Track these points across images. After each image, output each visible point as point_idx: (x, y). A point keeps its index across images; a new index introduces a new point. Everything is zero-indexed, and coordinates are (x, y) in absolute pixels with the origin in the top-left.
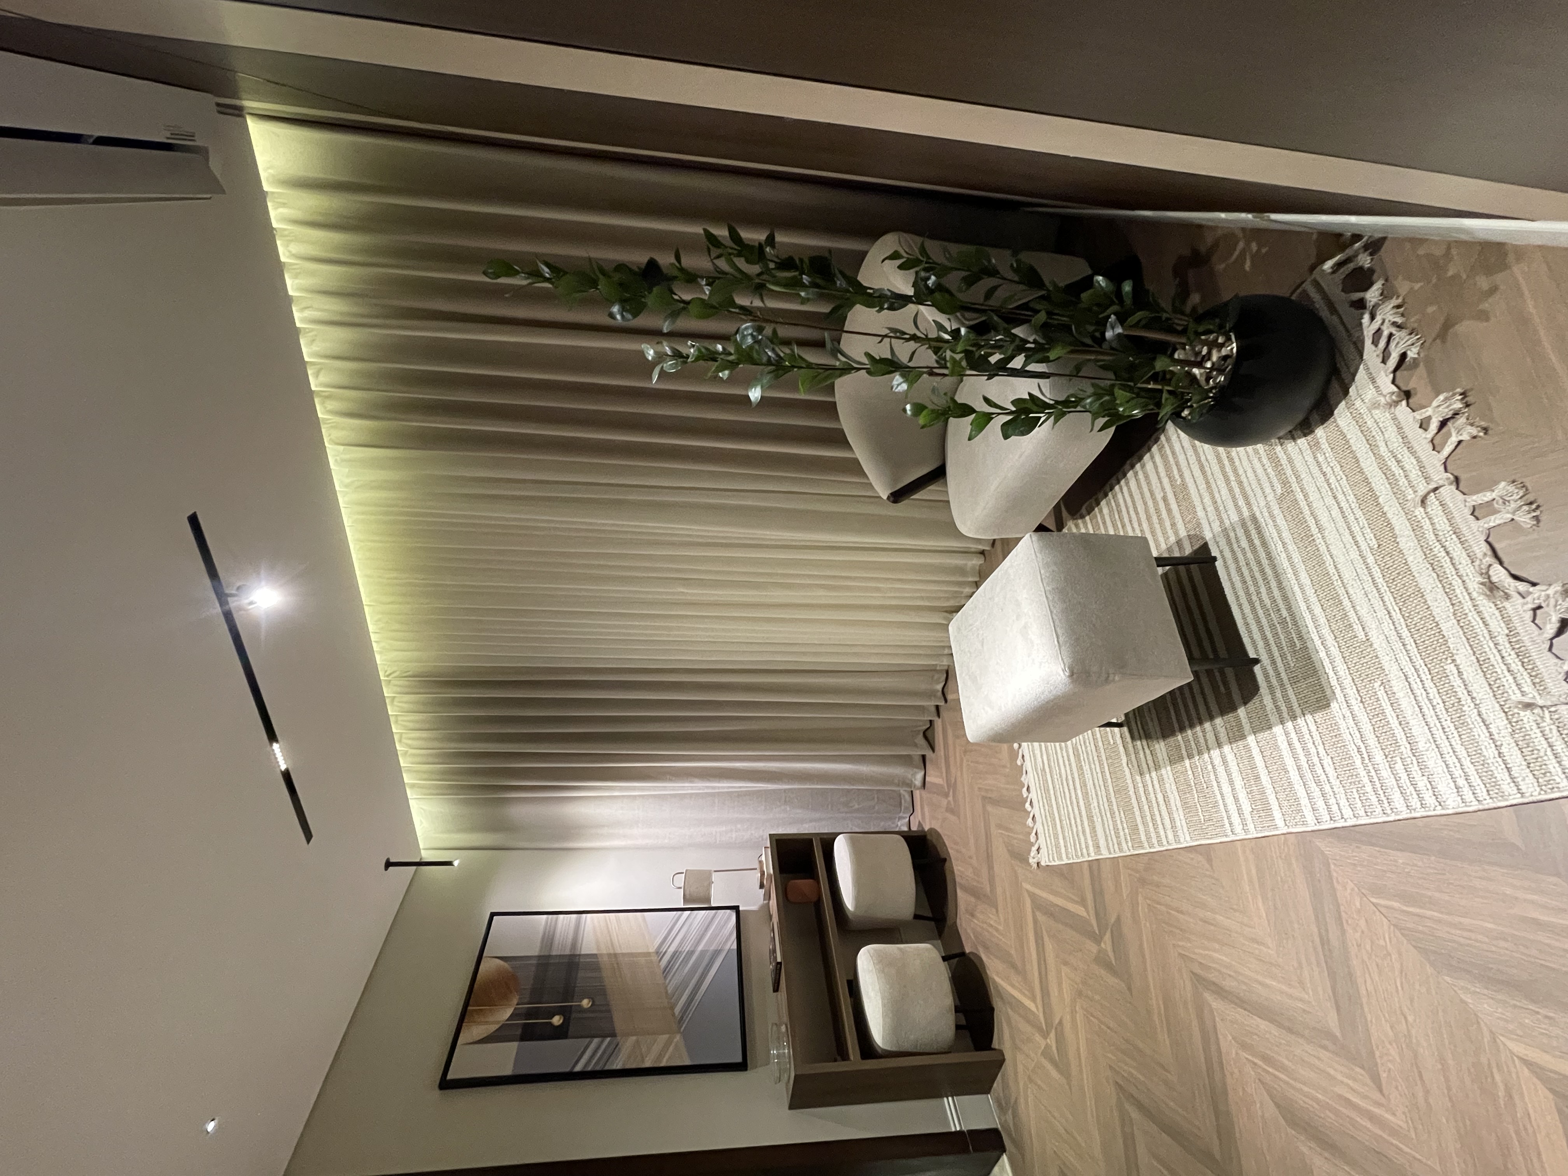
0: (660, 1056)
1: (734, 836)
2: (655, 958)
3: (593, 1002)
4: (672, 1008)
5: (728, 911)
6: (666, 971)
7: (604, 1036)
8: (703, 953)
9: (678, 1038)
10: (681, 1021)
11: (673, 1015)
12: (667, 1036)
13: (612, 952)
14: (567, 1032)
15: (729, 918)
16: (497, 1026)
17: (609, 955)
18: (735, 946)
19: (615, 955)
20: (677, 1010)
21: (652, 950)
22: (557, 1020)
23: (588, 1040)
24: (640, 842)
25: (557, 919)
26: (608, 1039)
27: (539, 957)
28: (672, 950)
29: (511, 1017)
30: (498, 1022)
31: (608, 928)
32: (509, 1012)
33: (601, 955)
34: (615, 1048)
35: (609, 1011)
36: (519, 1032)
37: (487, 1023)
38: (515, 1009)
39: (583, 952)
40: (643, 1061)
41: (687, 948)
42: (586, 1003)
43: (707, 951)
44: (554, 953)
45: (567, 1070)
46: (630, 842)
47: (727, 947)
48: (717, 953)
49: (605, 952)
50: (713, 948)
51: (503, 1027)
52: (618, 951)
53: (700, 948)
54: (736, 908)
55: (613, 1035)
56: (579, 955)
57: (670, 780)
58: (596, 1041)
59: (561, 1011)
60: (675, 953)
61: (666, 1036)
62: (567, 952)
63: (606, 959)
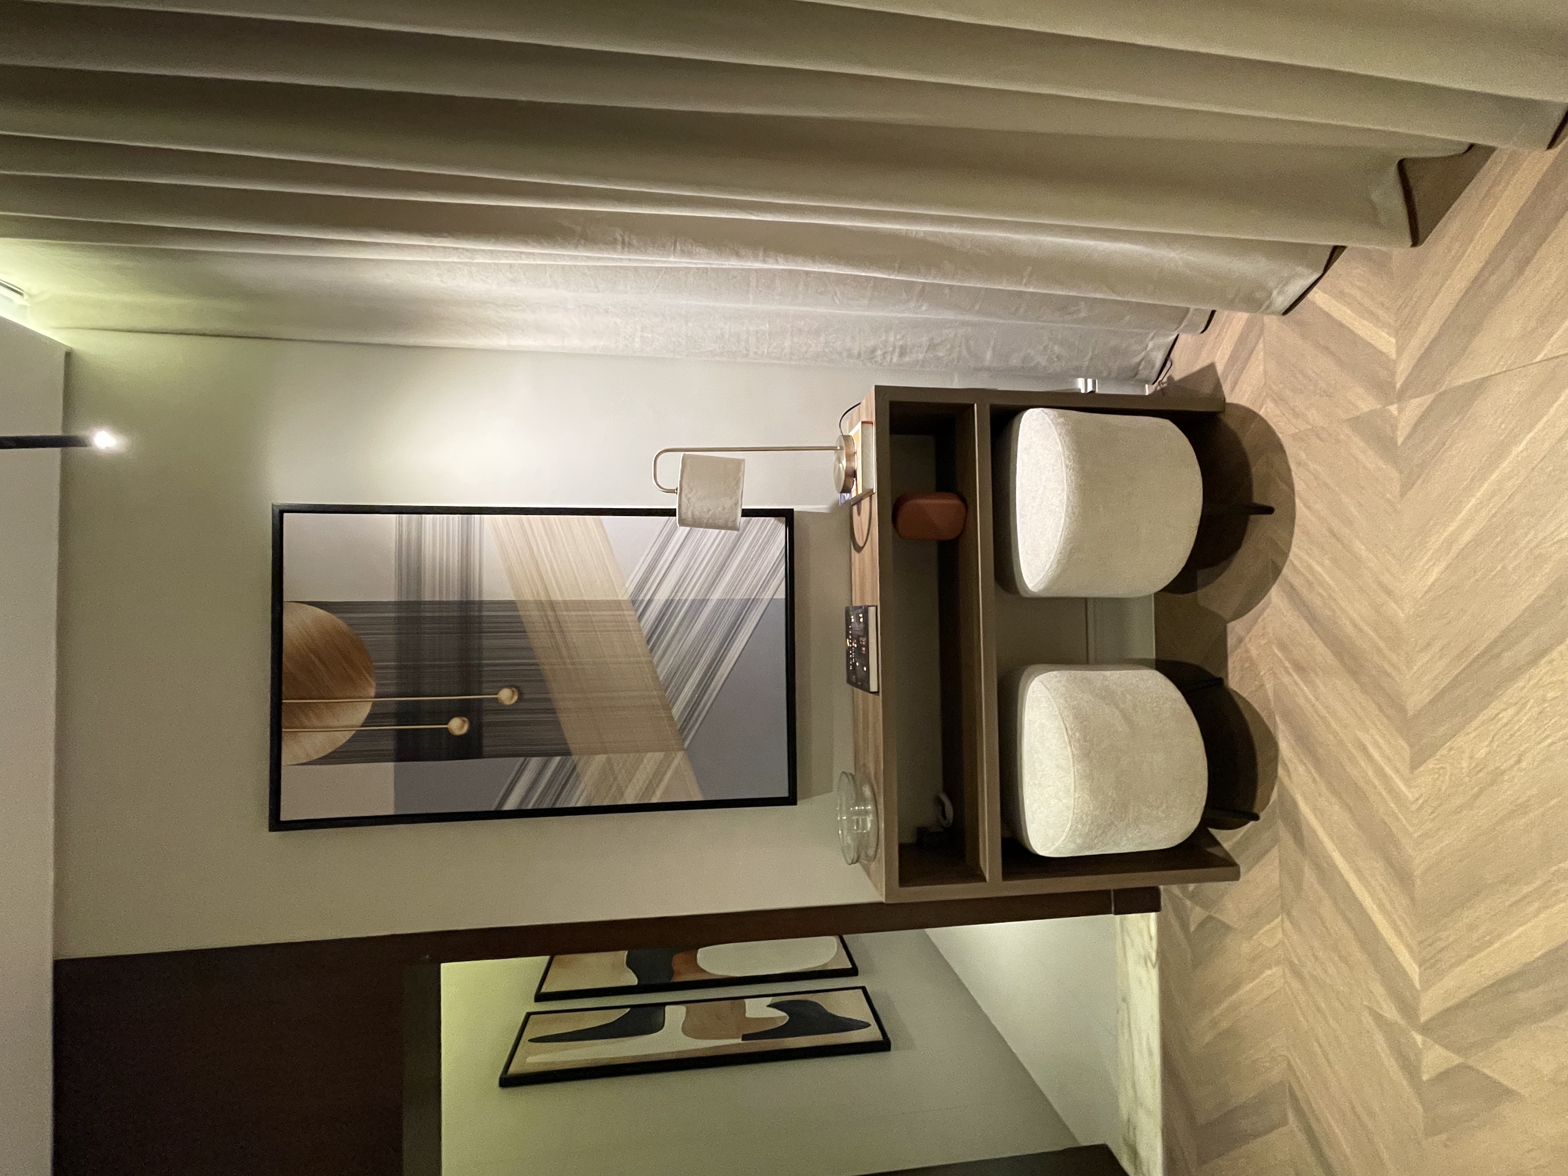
0: (650, 787)
1: (787, 344)
2: (630, 615)
3: (521, 694)
4: (668, 708)
5: (772, 520)
6: (653, 638)
7: (551, 754)
8: (722, 603)
9: (679, 758)
10: (682, 730)
11: (671, 718)
12: (662, 754)
13: (543, 598)
14: (480, 746)
15: (774, 532)
16: (348, 735)
17: (540, 604)
18: (781, 595)
19: (552, 604)
20: (676, 711)
21: (624, 595)
22: (457, 726)
23: (522, 759)
24: (574, 343)
25: (420, 525)
26: (557, 759)
27: (399, 605)
28: (662, 596)
29: (372, 718)
30: (346, 728)
31: (531, 549)
32: (363, 711)
33: (526, 602)
34: (570, 776)
35: (553, 711)
36: (390, 745)
37: (327, 729)
38: (375, 704)
39: (486, 598)
40: (622, 794)
41: (691, 594)
42: (506, 696)
43: (730, 602)
44: (427, 597)
45: (493, 808)
46: (550, 342)
47: (767, 596)
48: (748, 605)
49: (531, 598)
50: (741, 594)
51: (358, 736)
52: (557, 596)
53: (716, 596)
54: (787, 516)
55: (566, 753)
56: (481, 603)
57: (626, 245)
58: (534, 763)
59: (464, 710)
60: (668, 603)
61: (659, 756)
62: (455, 597)
63: (535, 613)
